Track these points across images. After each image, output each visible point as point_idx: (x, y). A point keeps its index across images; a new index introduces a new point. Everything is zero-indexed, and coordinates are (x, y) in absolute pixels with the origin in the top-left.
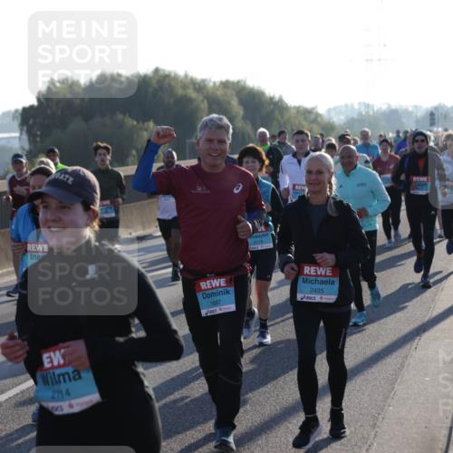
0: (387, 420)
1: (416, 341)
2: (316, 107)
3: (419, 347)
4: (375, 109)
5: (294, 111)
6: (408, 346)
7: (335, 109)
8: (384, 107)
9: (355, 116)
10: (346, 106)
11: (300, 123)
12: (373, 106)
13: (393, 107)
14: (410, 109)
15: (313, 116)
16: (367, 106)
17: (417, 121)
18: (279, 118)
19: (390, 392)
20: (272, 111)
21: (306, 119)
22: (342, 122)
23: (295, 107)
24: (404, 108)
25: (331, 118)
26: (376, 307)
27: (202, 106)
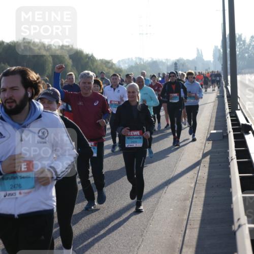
0: (149, 232)
1: (166, 188)
2: (112, 60)
3: (167, 192)
4: (145, 61)
5: (100, 62)
6: (161, 192)
7: (122, 60)
8: (150, 60)
9: (134, 65)
10: (129, 59)
11: (103, 69)
12: (143, 59)
13: (155, 60)
14: (164, 61)
15: (110, 65)
16: (140, 59)
17: (168, 68)
18: (91, 65)
19: (150, 217)
20: (88, 62)
21: (106, 67)
22: (126, 68)
23: (100, 60)
24: (160, 60)
25: (120, 66)
26: (151, 158)
27: (49, 59)
